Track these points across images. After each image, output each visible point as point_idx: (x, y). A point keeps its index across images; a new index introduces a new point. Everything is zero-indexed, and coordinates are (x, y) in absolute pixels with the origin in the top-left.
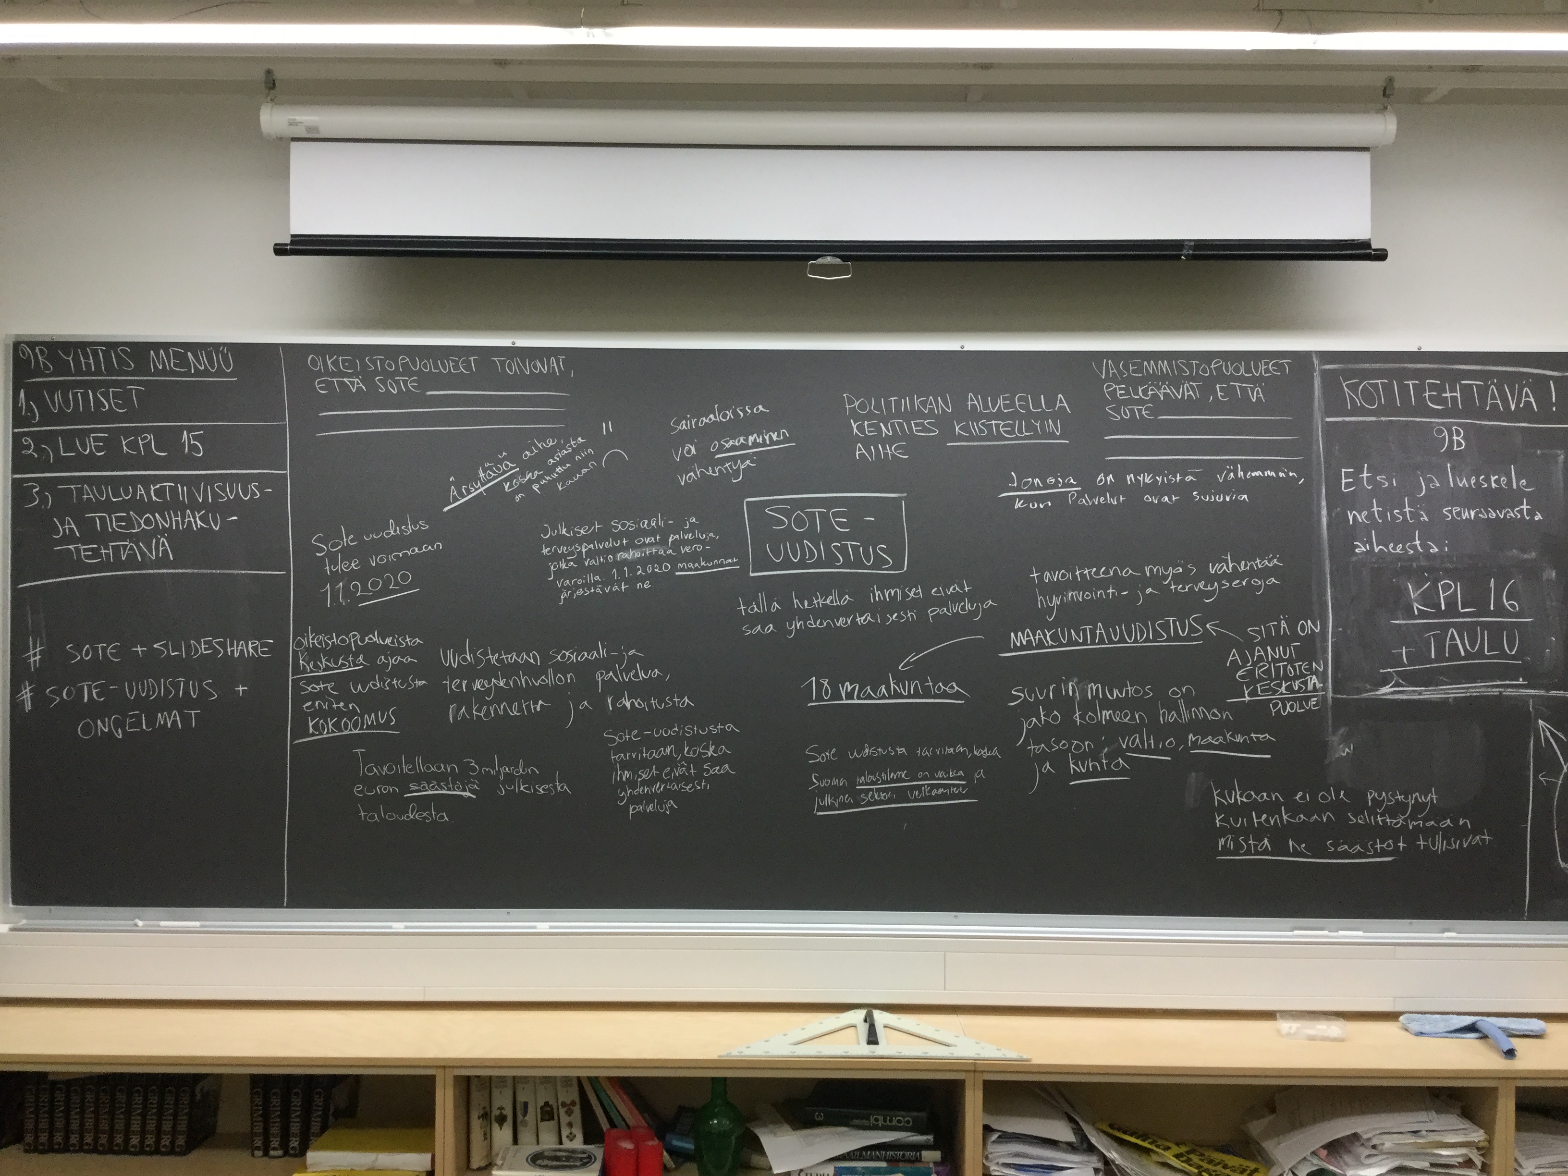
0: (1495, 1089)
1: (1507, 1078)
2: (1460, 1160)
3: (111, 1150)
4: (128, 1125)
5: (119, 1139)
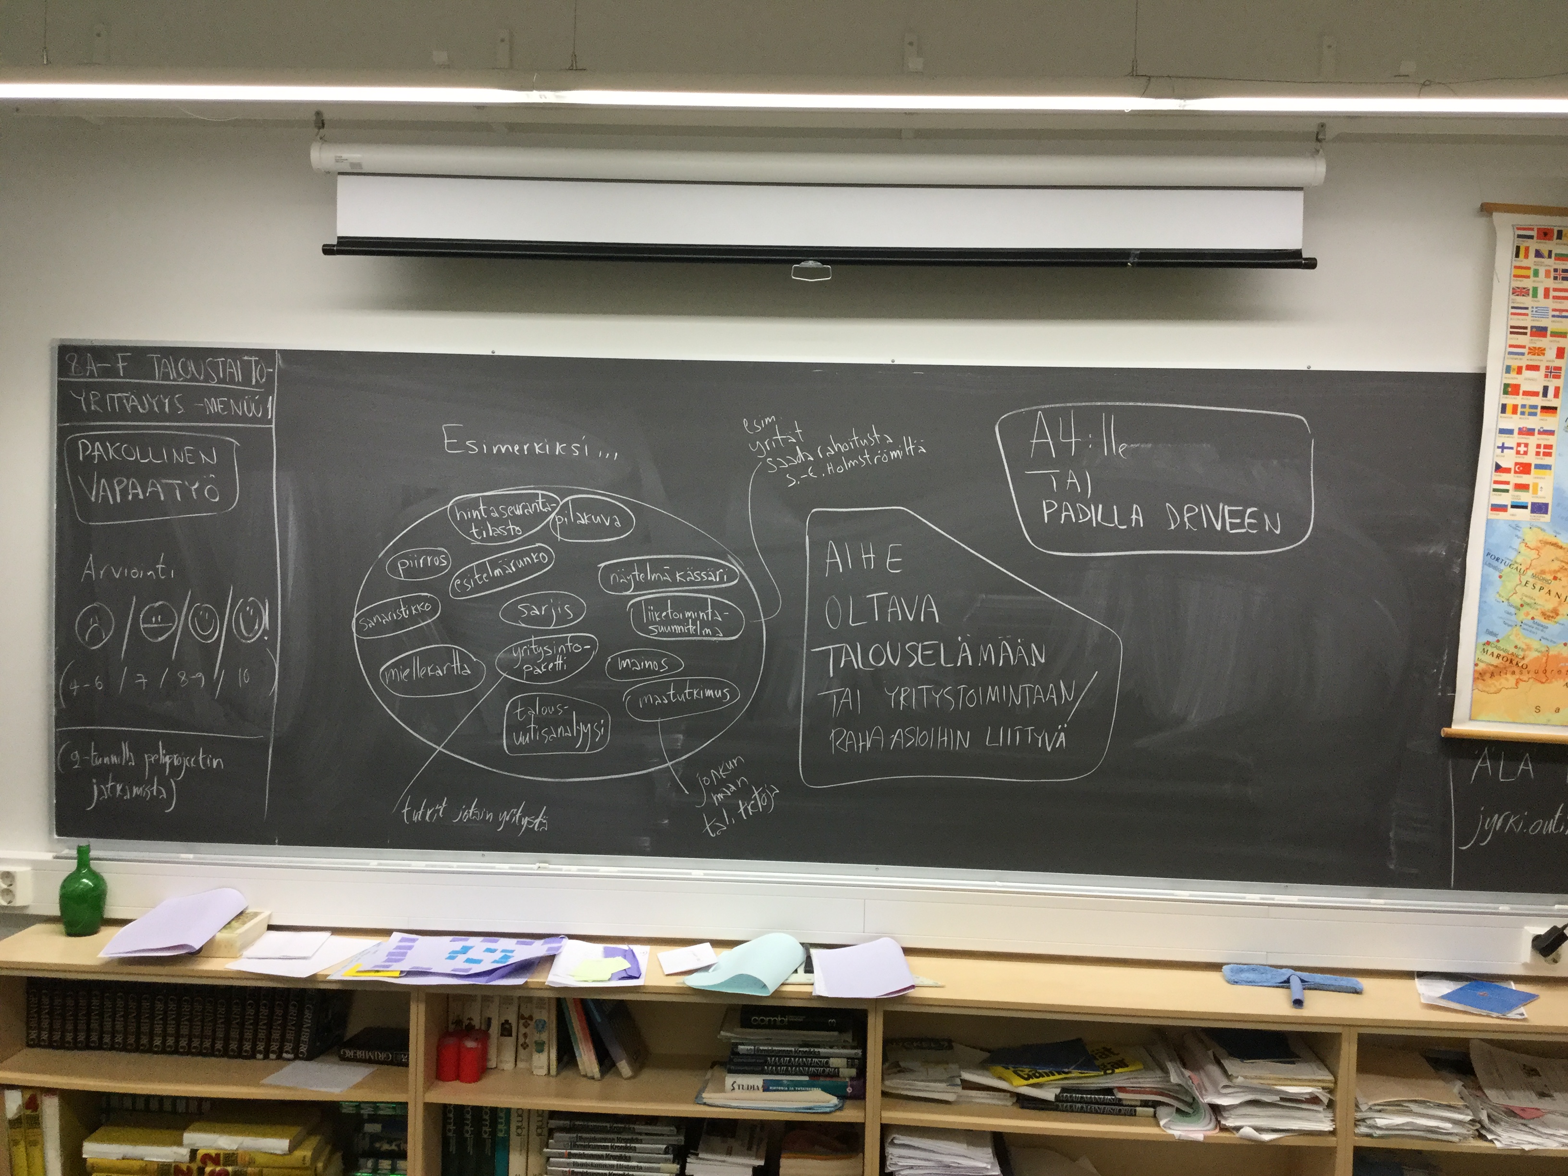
0: (1340, 1034)
1: (1350, 1026)
2: (1308, 1097)
3: (137, 1048)
4: (152, 1030)
5: (144, 1040)
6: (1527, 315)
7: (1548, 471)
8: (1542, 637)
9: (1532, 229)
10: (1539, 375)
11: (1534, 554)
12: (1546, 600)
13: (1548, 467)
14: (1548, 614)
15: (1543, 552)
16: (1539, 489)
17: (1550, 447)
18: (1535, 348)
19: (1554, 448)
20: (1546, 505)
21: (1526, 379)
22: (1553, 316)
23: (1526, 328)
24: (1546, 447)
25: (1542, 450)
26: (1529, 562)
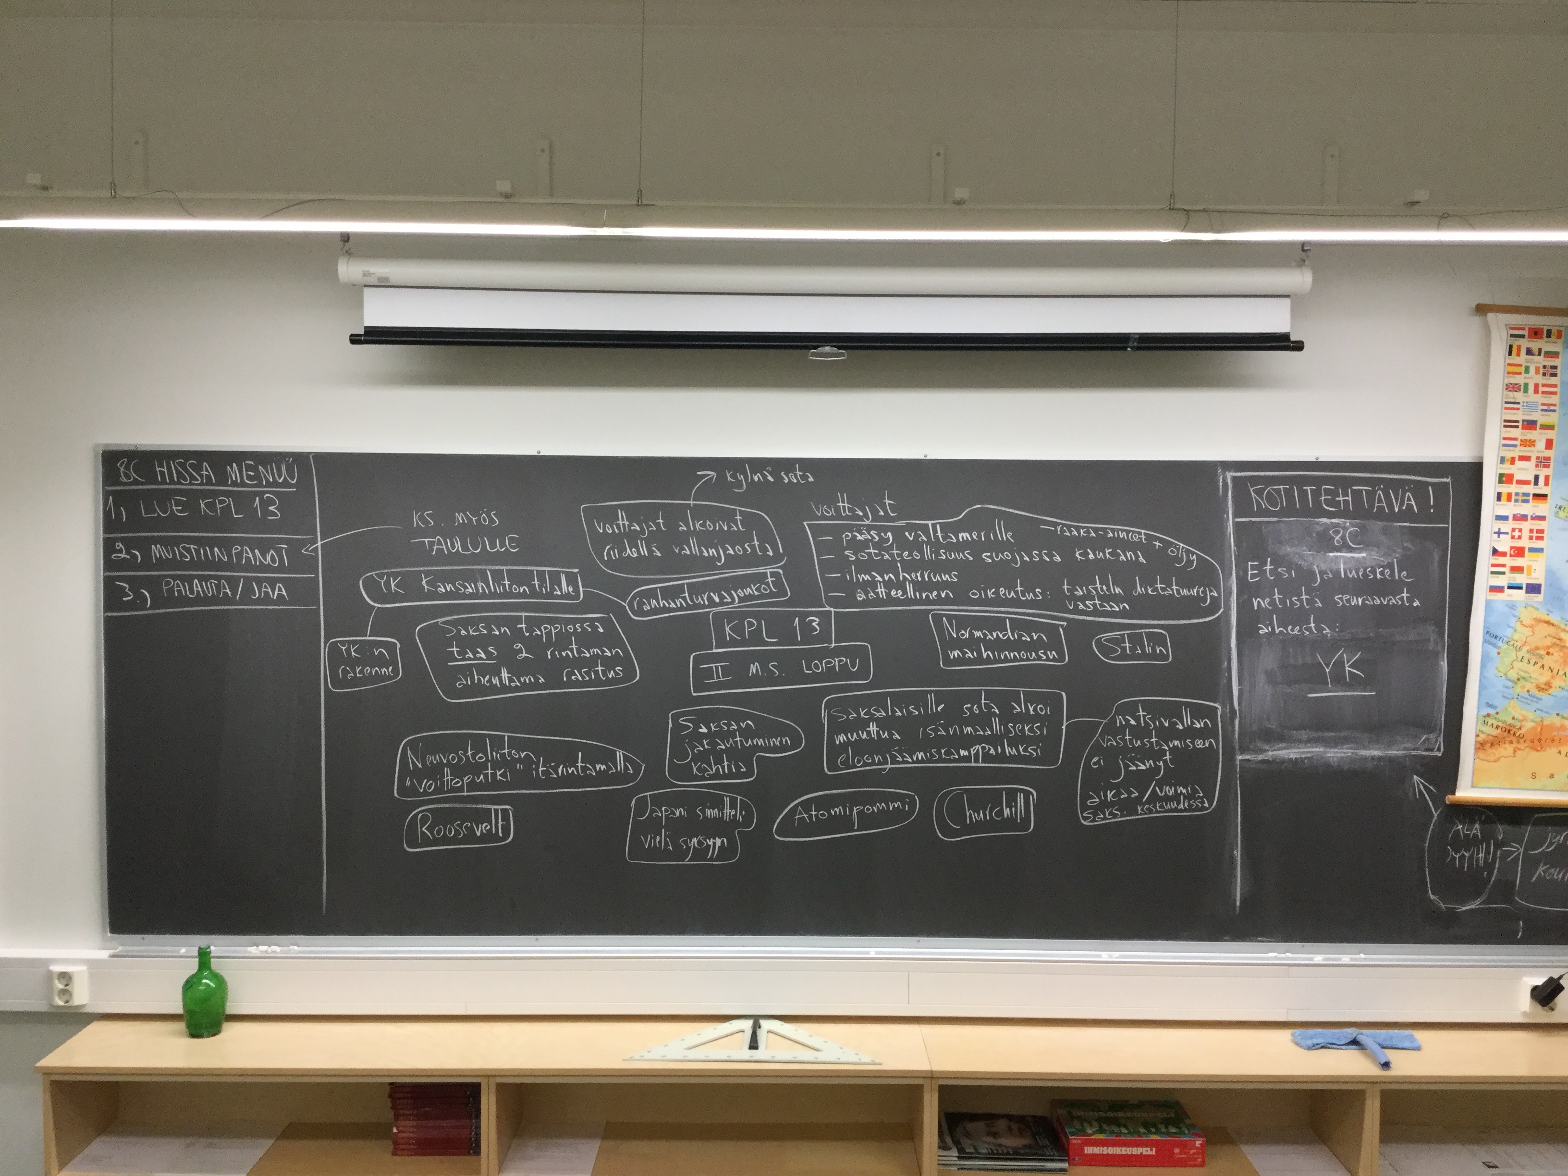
0: (1364, 1091)
6: (1518, 409)
7: (1540, 554)
8: (1538, 709)
9: (1523, 329)
10: (1530, 465)
11: (1528, 632)
12: (1540, 674)
13: (1541, 550)
14: (1543, 686)
15: (1537, 629)
16: (1533, 571)
17: (1542, 531)
18: (1526, 440)
19: (1545, 532)
20: (1539, 586)
21: (1518, 469)
22: (1542, 410)
23: (1517, 422)
24: (1538, 531)
25: (1535, 535)
26: (1524, 639)
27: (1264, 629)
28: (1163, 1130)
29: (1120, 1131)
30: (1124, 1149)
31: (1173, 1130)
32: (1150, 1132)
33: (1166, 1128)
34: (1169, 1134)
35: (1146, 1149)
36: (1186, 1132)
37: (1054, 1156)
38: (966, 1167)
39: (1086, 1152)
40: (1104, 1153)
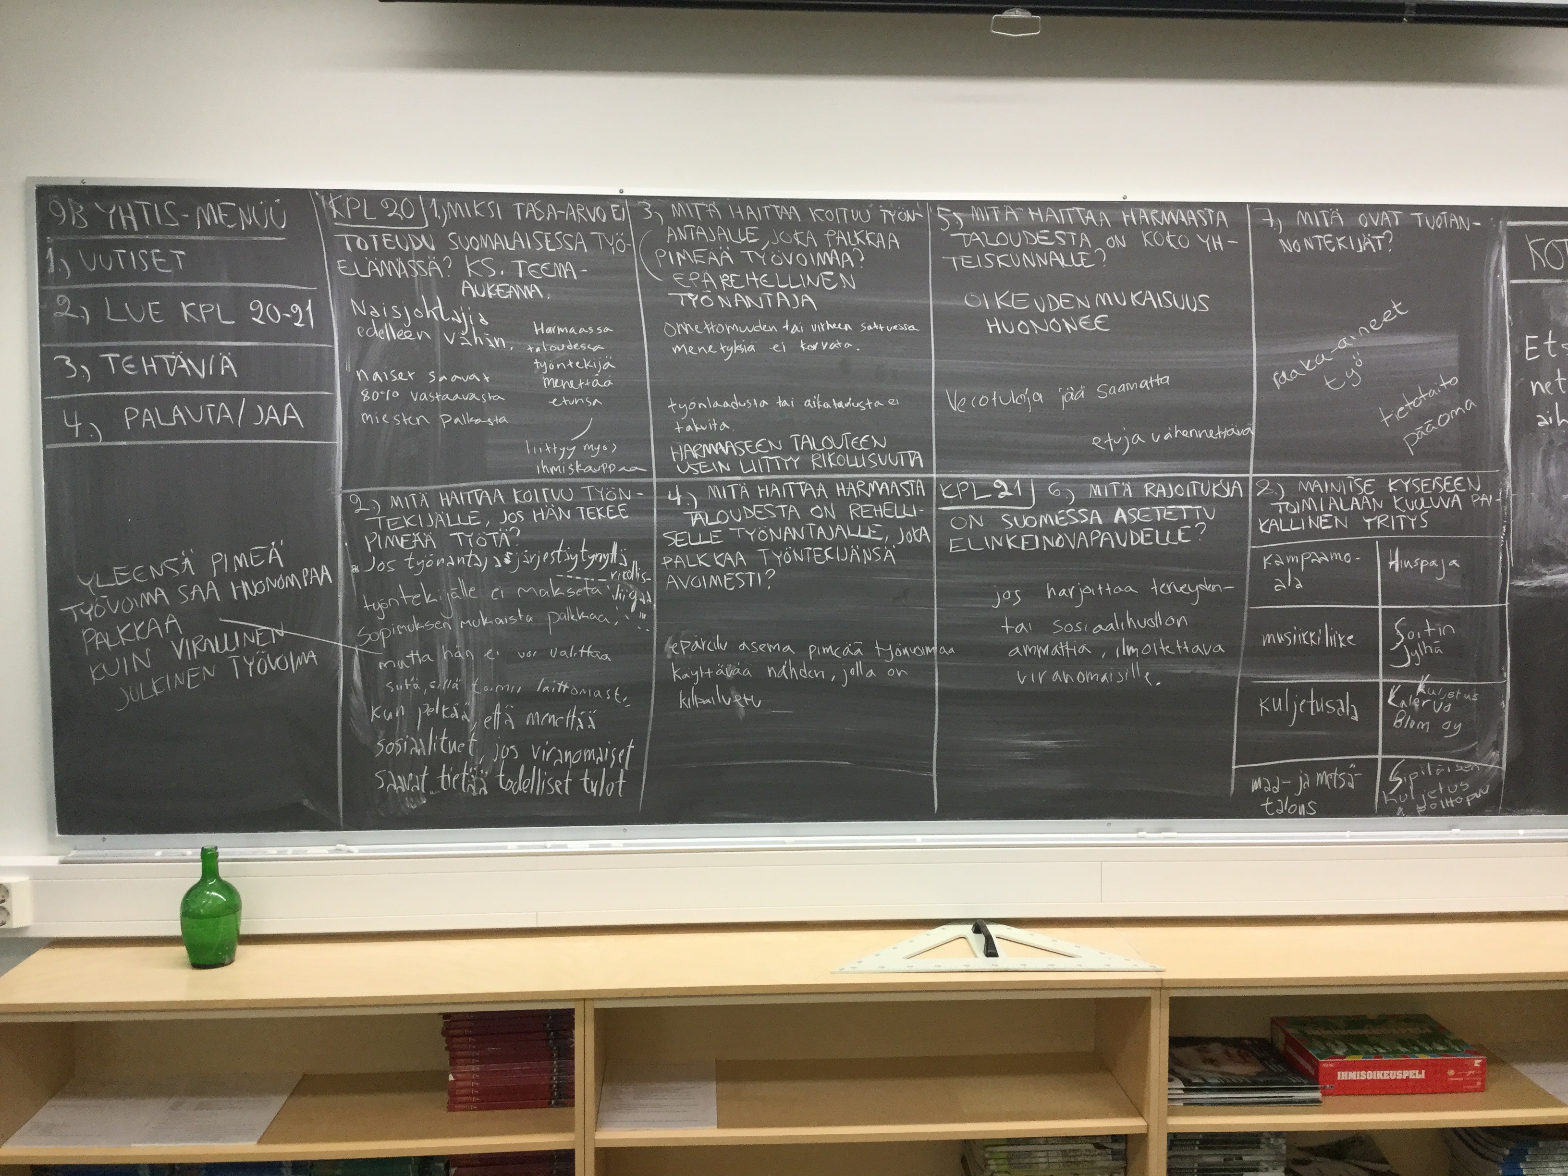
27: (1542, 420)
28: (1428, 1048)
29: (1376, 1050)
30: (1386, 1072)
31: (1441, 1048)
32: (1415, 1052)
33: (1430, 1045)
34: (1434, 1052)
35: (1414, 1071)
36: (1459, 1050)
37: (1302, 1084)
38: (1193, 1101)
39: (1339, 1078)
40: (1362, 1078)
